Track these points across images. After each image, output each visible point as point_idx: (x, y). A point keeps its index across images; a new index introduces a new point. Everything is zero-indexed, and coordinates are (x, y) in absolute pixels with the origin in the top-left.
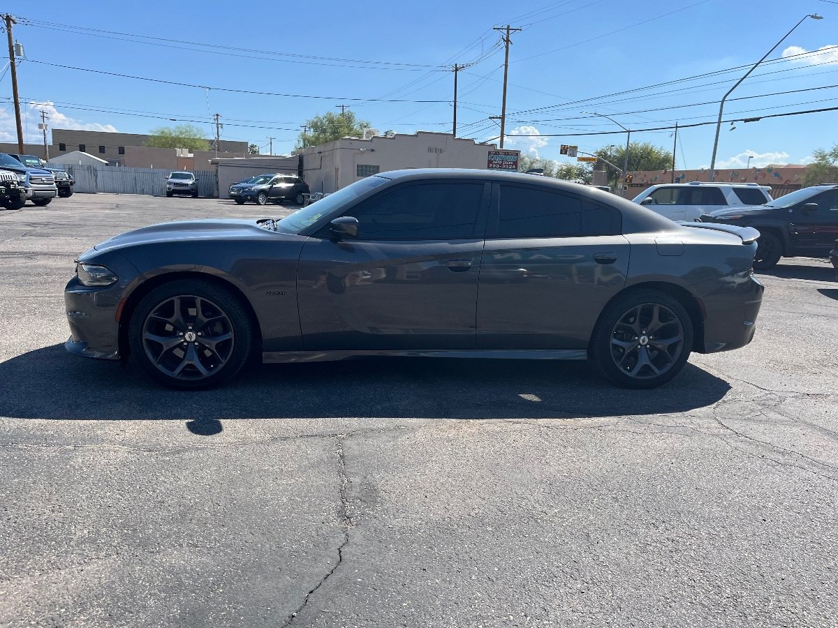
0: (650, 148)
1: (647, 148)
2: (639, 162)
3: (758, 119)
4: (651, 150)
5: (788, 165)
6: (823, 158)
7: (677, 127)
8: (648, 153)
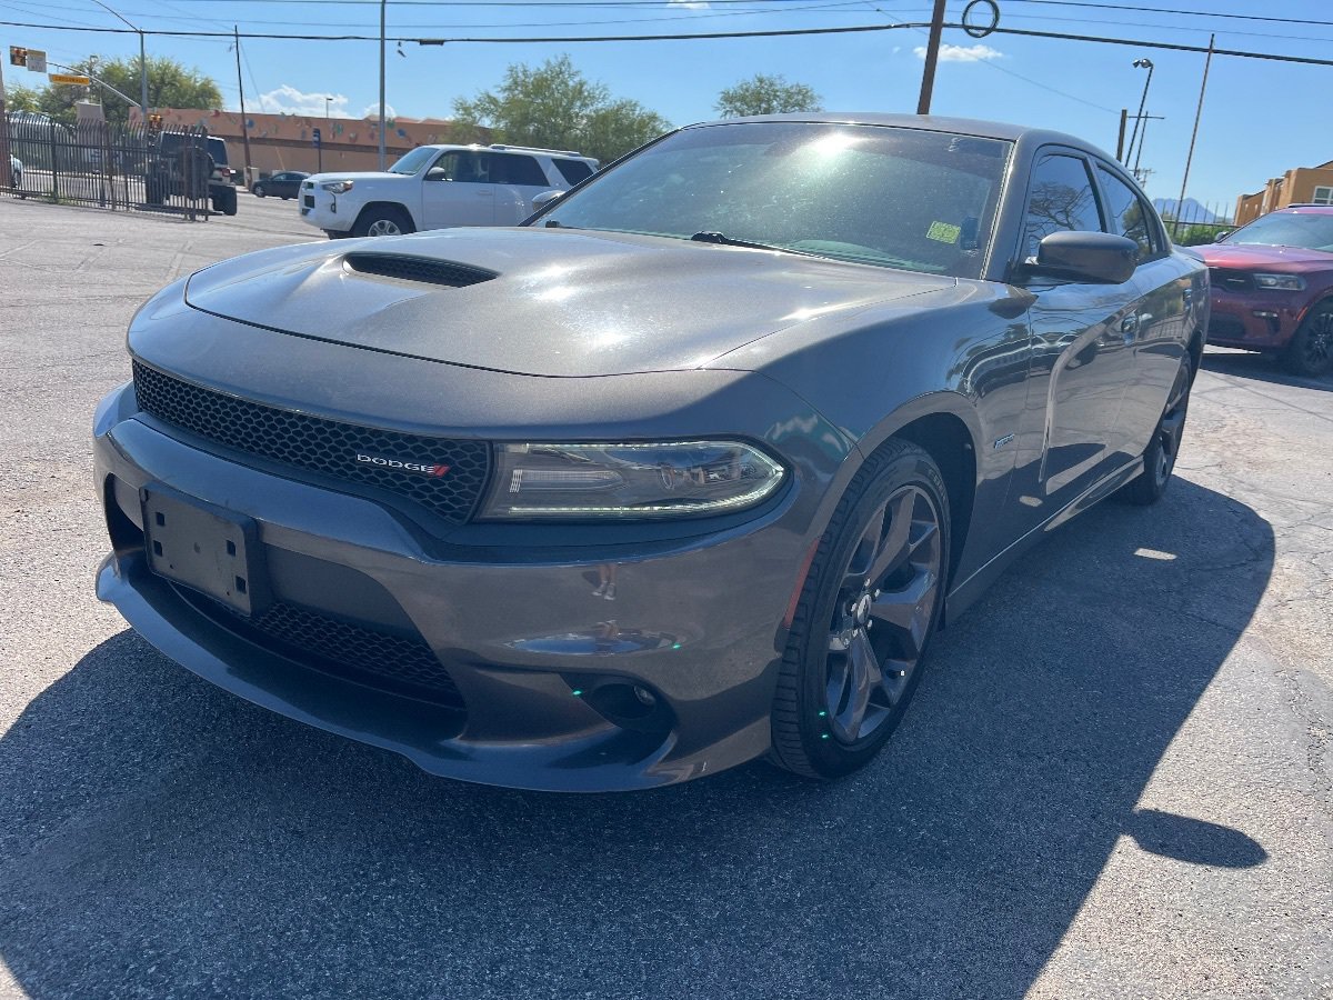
0: (173, 68)
1: (167, 67)
2: (158, 91)
3: (441, 42)
4: (176, 70)
5: (398, 118)
6: (467, 110)
7: (237, 36)
8: (173, 76)
